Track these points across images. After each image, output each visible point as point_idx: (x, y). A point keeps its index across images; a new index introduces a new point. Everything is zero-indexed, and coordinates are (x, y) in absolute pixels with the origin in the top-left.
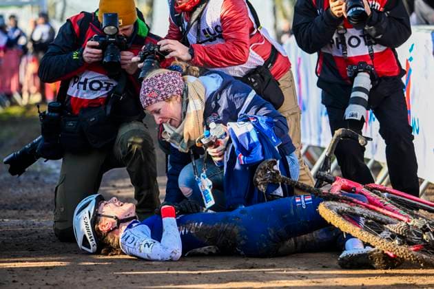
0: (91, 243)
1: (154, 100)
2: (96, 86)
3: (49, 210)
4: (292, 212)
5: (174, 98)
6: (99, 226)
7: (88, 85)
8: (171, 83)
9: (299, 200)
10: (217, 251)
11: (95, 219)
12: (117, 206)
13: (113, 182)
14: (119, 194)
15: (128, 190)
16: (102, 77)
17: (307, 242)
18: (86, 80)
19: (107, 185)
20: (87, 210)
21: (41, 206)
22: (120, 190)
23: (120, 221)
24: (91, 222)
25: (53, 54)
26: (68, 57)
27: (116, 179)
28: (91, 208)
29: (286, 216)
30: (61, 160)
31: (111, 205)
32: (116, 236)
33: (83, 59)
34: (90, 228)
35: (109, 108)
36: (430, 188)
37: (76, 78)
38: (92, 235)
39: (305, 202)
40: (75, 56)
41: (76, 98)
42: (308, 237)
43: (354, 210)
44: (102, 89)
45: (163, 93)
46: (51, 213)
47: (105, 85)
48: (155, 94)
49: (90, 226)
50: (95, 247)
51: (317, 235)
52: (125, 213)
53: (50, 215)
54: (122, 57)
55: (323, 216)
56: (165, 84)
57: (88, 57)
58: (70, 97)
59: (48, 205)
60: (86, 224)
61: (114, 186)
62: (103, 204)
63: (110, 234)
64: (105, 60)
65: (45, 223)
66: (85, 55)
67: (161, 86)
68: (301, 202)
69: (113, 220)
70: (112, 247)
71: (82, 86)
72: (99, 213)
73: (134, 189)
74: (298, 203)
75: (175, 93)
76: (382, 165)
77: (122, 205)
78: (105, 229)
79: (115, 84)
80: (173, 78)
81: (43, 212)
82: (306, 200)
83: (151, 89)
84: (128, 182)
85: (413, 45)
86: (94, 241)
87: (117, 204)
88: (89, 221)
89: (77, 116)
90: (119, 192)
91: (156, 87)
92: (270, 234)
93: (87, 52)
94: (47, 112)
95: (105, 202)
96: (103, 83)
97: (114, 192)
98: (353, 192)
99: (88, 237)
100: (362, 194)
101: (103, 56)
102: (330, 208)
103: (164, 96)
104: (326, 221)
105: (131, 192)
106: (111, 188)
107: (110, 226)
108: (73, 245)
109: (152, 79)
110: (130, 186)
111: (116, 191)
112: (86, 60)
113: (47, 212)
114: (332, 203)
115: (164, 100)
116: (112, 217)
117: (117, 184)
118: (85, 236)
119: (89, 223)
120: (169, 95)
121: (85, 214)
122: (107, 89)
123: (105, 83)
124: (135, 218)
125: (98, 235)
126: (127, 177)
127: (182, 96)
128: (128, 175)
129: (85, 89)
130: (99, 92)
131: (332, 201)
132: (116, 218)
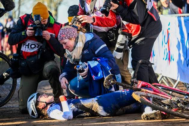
0: (35, 114)
1: (64, 38)
2: (33, 46)
3: (16, 100)
4: (121, 97)
5: (73, 39)
6: (39, 106)
7: (30, 46)
8: (72, 32)
9: (124, 92)
10: (90, 115)
11: (37, 103)
12: (46, 97)
13: (43, 87)
14: (46, 92)
15: (50, 90)
16: (35, 42)
17: (128, 109)
18: (29, 44)
19: (41, 89)
20: (33, 100)
21: (13, 99)
22: (47, 91)
23: (47, 104)
24: (35, 105)
25: (14, 33)
26: (20, 34)
27: (44, 86)
28: (35, 99)
29: (118, 99)
30: (20, 78)
31: (43, 97)
32: (46, 110)
33: (26, 35)
34: (35, 107)
35: (39, 56)
36: (179, 84)
37: (24, 43)
38: (36, 110)
39: (127, 92)
40: (23, 33)
41: (25, 52)
42: (128, 107)
43: (148, 95)
44: (36, 47)
45: (69, 36)
46: (17, 101)
47: (37, 46)
48: (65, 36)
49: (34, 106)
50: (37, 115)
51: (133, 106)
52: (49, 100)
53: (17, 102)
54: (43, 33)
55: (134, 98)
56: (70, 32)
57: (29, 34)
58: (22, 51)
59: (16, 99)
60: (33, 106)
61: (44, 89)
62: (39, 97)
63: (43, 109)
64: (36, 35)
65: (15, 106)
66: (27, 33)
67: (68, 33)
68: (125, 92)
69: (44, 103)
70: (44, 115)
71: (27, 47)
72: (38, 101)
73: (52, 90)
74: (124, 93)
75: (73, 37)
76: (159, 75)
77: (48, 97)
78: (41, 107)
79: (41, 45)
80: (74, 30)
81: (14, 101)
82: (127, 91)
83: (63, 33)
84: (50, 87)
85: (170, 23)
86: (36, 113)
87: (46, 96)
88: (34, 104)
89: (26, 60)
90: (46, 91)
91: (66, 33)
92: (112, 107)
93: (28, 32)
94: (13, 59)
95: (40, 96)
96: (36, 45)
97: (44, 91)
98: (147, 87)
99: (34, 111)
100: (150, 88)
101: (35, 33)
102: (137, 94)
103: (69, 37)
104: (136, 100)
105: (51, 91)
106: (43, 90)
107: (43, 106)
108: (27, 115)
109: (64, 29)
110: (51, 89)
111: (45, 91)
112: (28, 35)
113: (15, 101)
114: (138, 92)
115: (68, 39)
116: (44, 102)
117: (45, 88)
118: (32, 111)
119: (34, 105)
120: (71, 37)
121: (32, 101)
122: (38, 47)
123: (37, 45)
124: (54, 102)
125: (38, 110)
126: (49, 85)
127: (76, 39)
128: (50, 84)
129: (28, 48)
130: (34, 49)
131: (138, 91)
132: (46, 103)
